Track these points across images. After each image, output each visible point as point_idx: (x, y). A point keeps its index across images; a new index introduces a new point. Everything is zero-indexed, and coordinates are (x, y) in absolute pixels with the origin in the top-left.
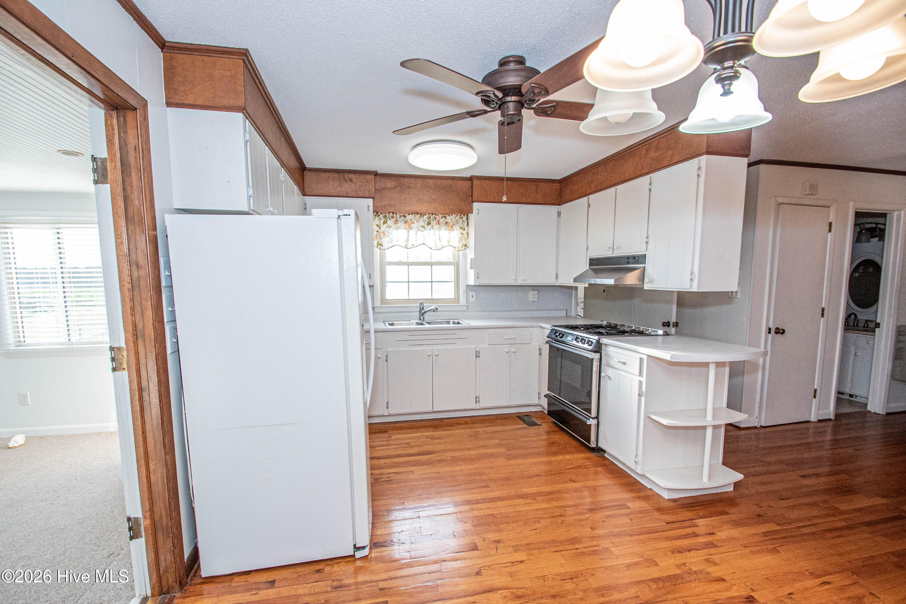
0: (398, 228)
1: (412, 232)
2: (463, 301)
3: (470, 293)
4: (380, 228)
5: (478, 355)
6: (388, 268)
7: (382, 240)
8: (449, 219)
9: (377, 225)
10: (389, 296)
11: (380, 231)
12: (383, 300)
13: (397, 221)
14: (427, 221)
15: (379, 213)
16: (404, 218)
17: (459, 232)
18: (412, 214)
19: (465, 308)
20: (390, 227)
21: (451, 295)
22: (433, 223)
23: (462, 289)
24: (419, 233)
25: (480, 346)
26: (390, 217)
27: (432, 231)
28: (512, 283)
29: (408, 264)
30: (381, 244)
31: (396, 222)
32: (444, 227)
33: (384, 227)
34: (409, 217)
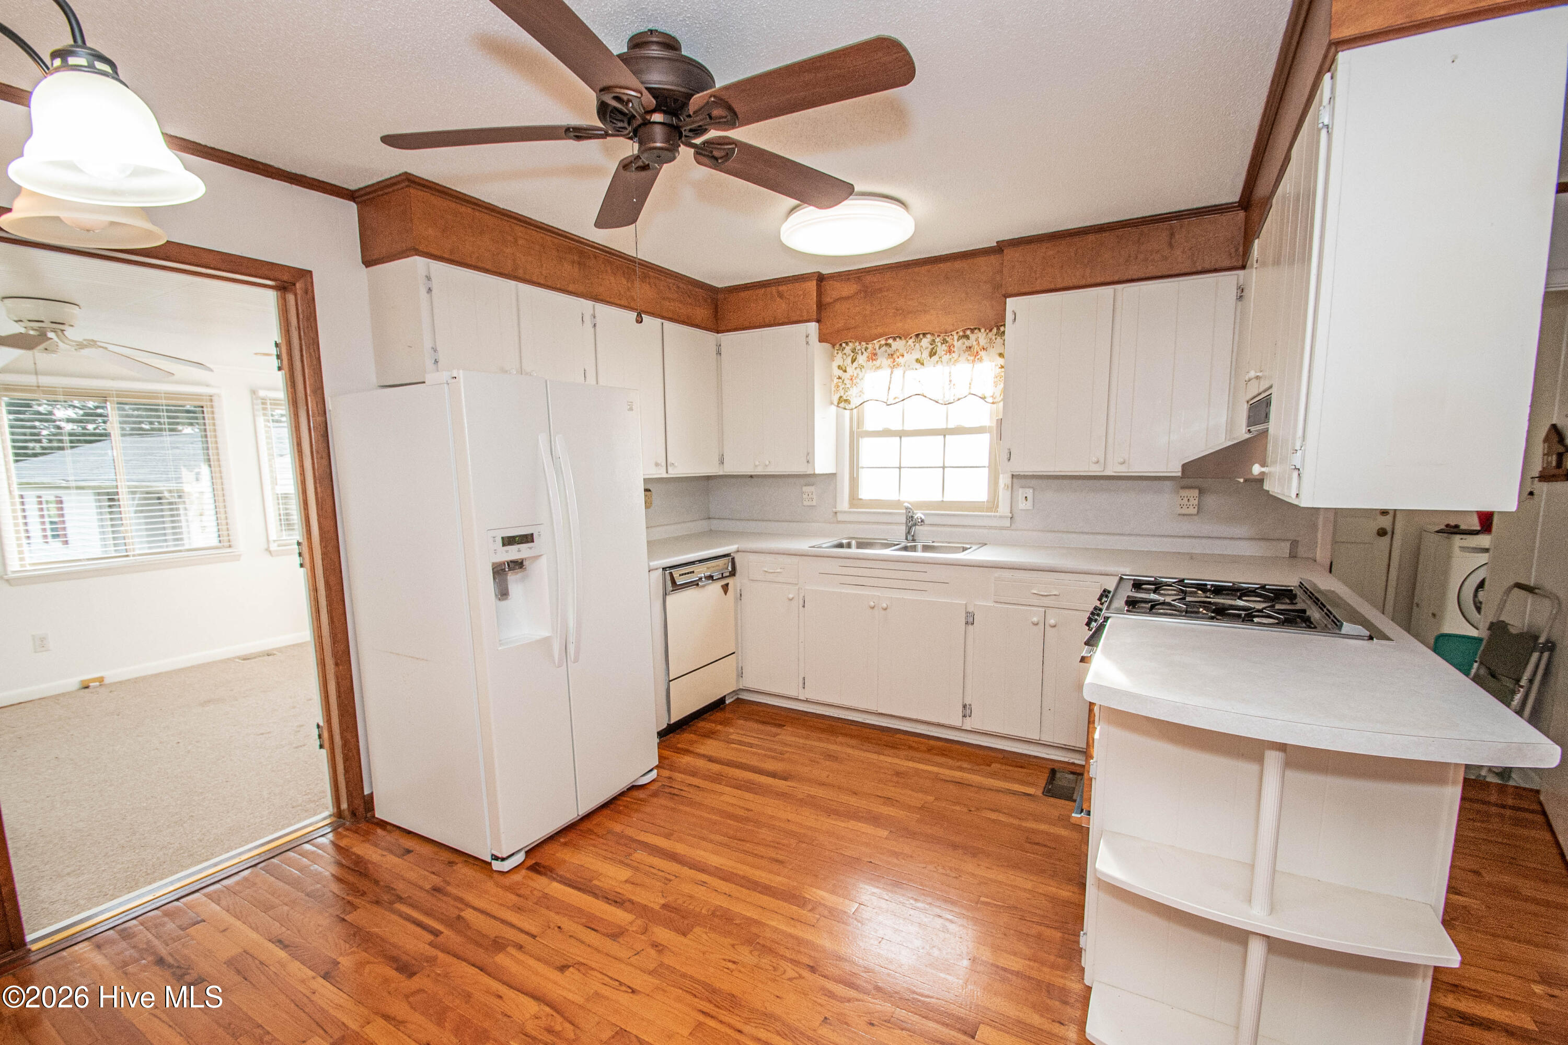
0: (879, 368)
1: (898, 372)
2: (1004, 509)
3: (1021, 490)
4: (845, 371)
5: (971, 620)
6: (866, 444)
7: (849, 393)
8: (973, 337)
9: (839, 367)
10: (865, 493)
11: (844, 375)
12: (854, 499)
13: (875, 354)
14: (929, 350)
15: (844, 345)
16: (887, 348)
17: (993, 364)
18: (900, 338)
19: (1007, 523)
20: (861, 367)
21: (982, 495)
22: (941, 349)
23: (1004, 480)
24: (909, 373)
25: (976, 603)
26: (863, 350)
27: (939, 367)
28: (1096, 470)
29: (901, 434)
30: (846, 401)
31: (874, 356)
32: (963, 358)
33: (851, 370)
34: (897, 345)
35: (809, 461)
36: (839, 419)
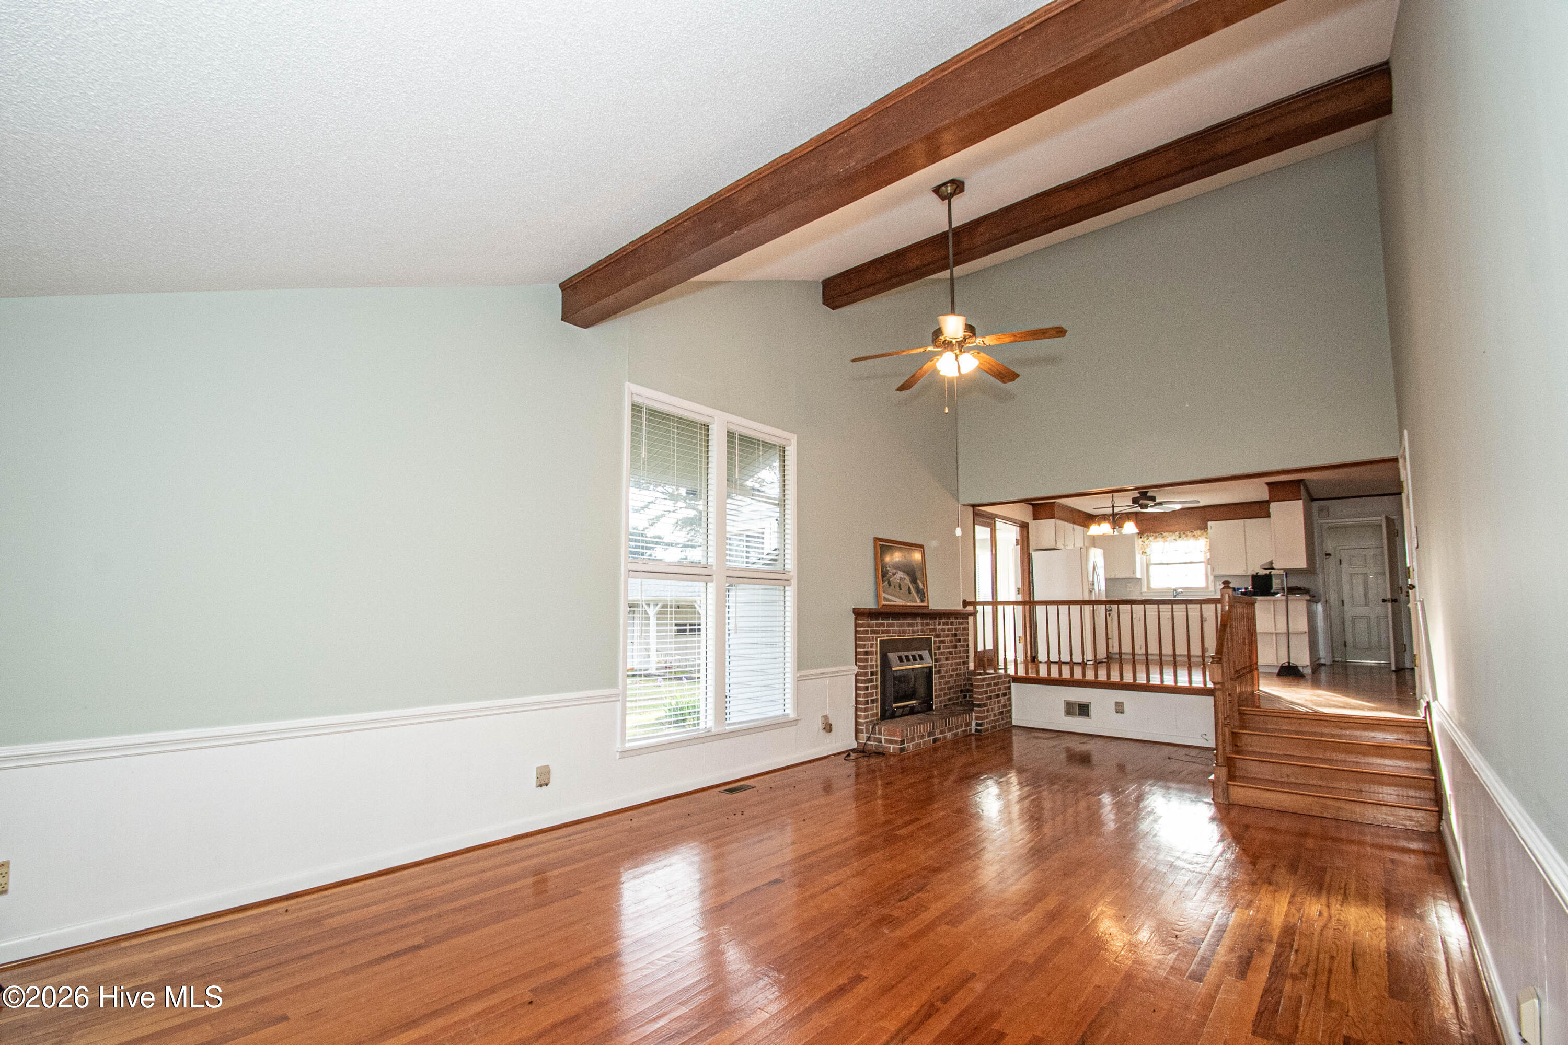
0: (1159, 541)
1: (1167, 544)
4: (1144, 542)
6: (1152, 568)
7: (1148, 550)
8: (1195, 532)
9: (1142, 540)
10: (1154, 583)
12: (1149, 587)
14: (1178, 536)
15: (1143, 533)
16: (1161, 534)
17: (1203, 540)
18: (1168, 532)
19: (1213, 594)
20: (1151, 541)
21: (1203, 582)
22: (1183, 536)
23: (1211, 579)
24: (1173, 543)
26: (1151, 535)
27: (1183, 542)
28: (1244, 573)
29: (1167, 564)
30: (1146, 552)
31: (1156, 537)
32: (1192, 539)
33: (1147, 542)
34: (1164, 534)
35: (1134, 572)
36: (1141, 558)
